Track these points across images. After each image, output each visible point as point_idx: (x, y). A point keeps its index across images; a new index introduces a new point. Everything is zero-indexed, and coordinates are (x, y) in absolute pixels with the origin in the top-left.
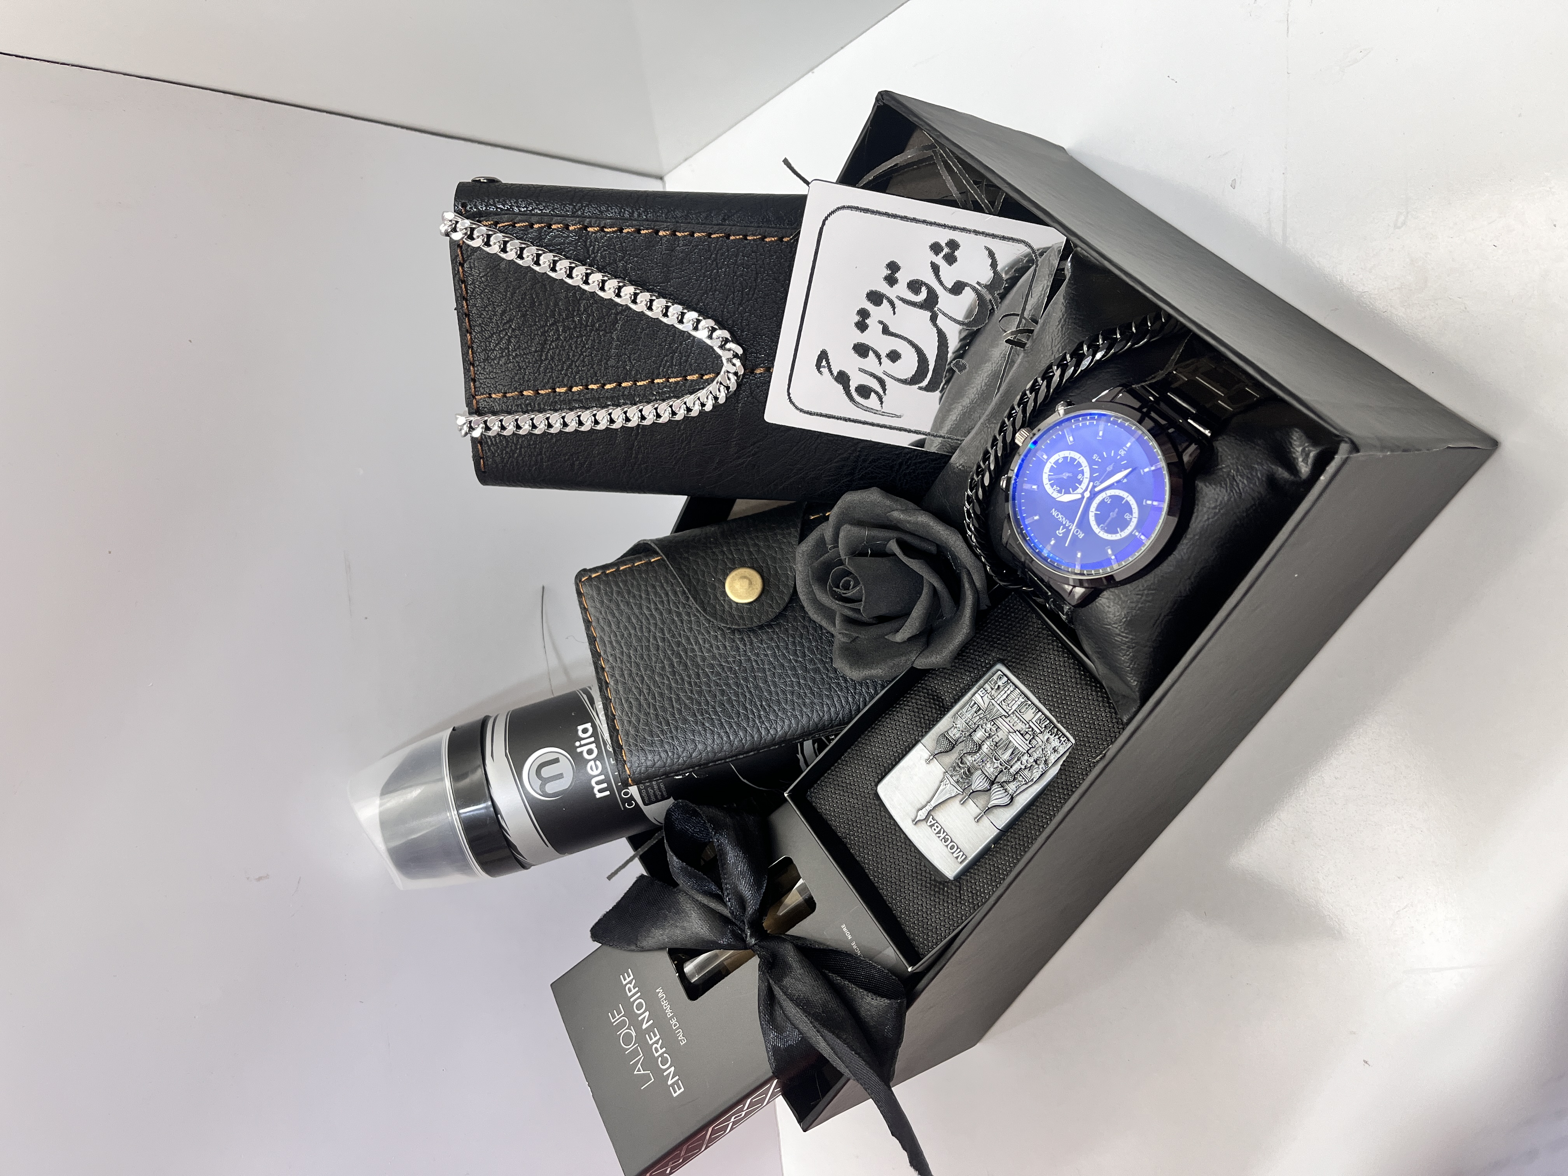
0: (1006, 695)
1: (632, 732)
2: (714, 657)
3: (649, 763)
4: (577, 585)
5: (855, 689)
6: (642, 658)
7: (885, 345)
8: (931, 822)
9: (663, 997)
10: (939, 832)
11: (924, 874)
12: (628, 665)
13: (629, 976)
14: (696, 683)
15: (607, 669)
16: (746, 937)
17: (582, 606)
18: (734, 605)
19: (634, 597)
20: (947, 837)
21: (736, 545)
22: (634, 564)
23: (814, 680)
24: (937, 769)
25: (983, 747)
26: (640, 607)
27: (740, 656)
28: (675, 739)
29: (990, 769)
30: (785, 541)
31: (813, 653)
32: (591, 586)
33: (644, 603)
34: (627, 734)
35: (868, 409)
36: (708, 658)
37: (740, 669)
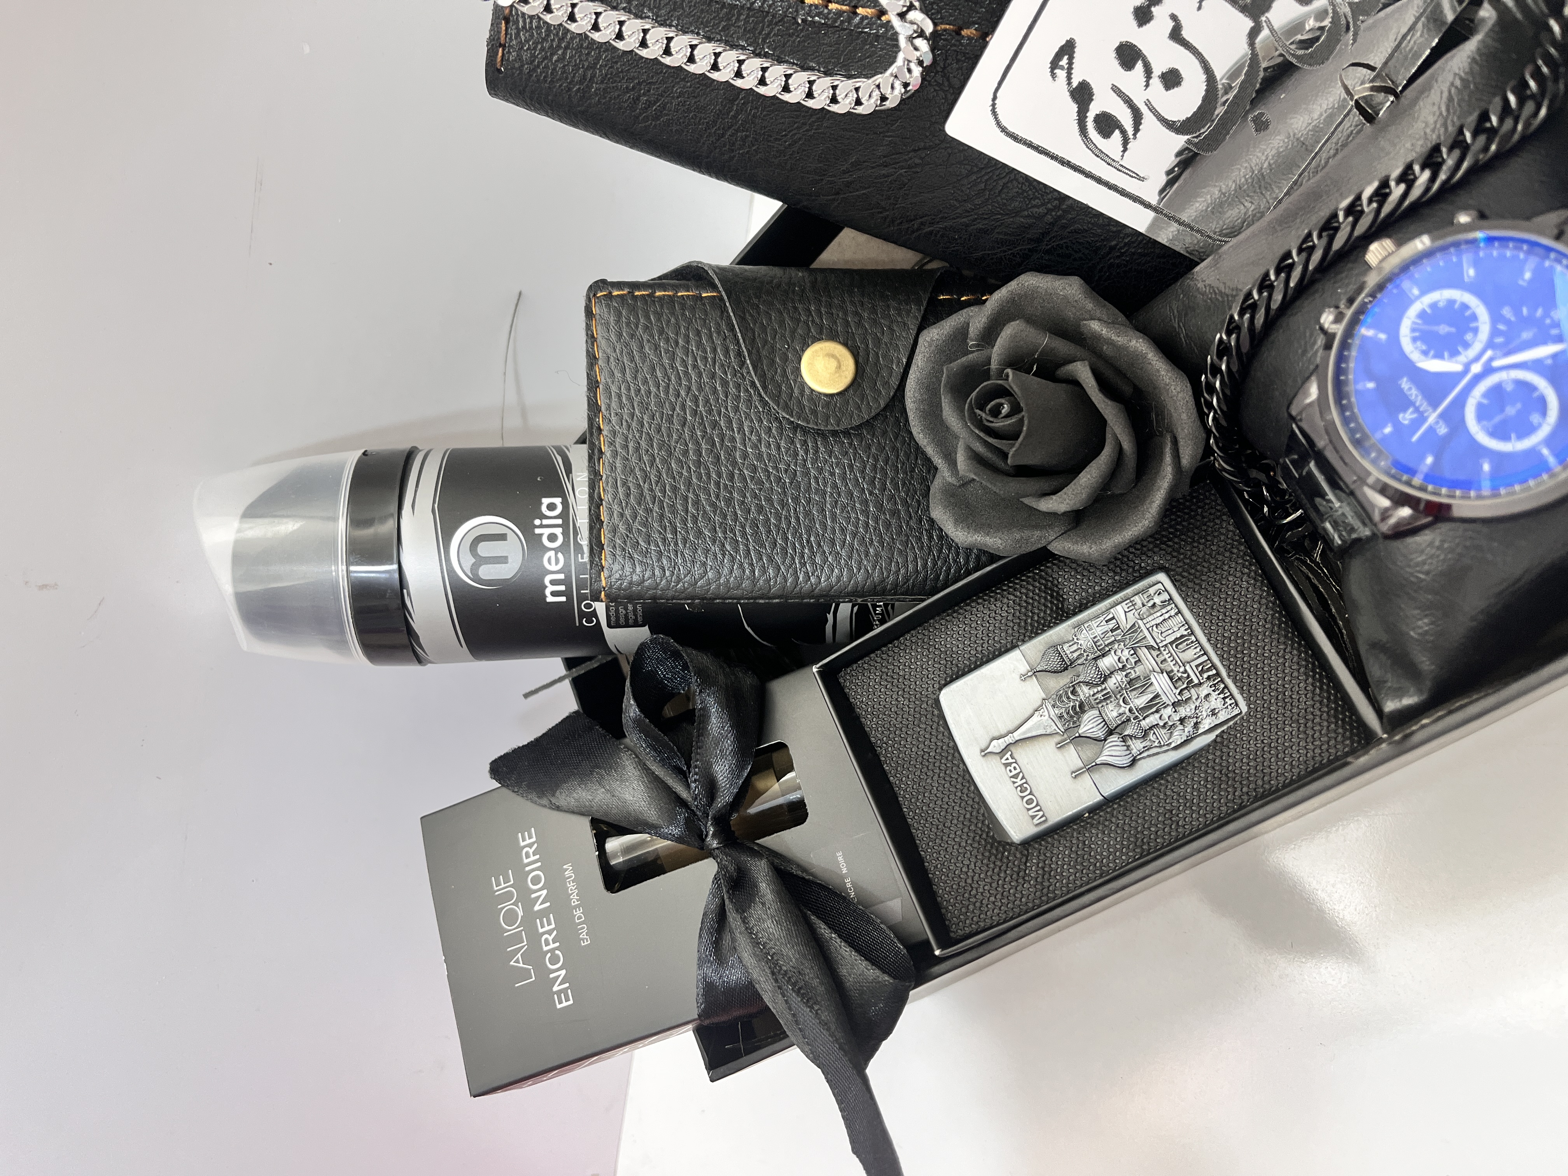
0: (1161, 619)
1: (622, 529)
2: (760, 457)
3: (635, 578)
4: (589, 299)
5: (940, 551)
6: (659, 431)
7: (1164, 56)
8: (1007, 759)
9: (571, 877)
10: (1015, 776)
11: (980, 825)
12: (637, 435)
13: (530, 838)
14: (726, 486)
15: (605, 433)
16: (706, 836)
17: (589, 332)
18: (807, 392)
19: (667, 340)
20: (1025, 785)
21: (830, 306)
22: (677, 292)
23: (888, 525)
24: (1034, 692)
25: (1109, 680)
26: (673, 358)
27: (796, 466)
28: (679, 555)
29: (1112, 712)
30: (899, 318)
31: (896, 488)
32: (608, 306)
33: (679, 353)
34: (614, 530)
35: (1100, 154)
36: (751, 456)
37: (791, 483)
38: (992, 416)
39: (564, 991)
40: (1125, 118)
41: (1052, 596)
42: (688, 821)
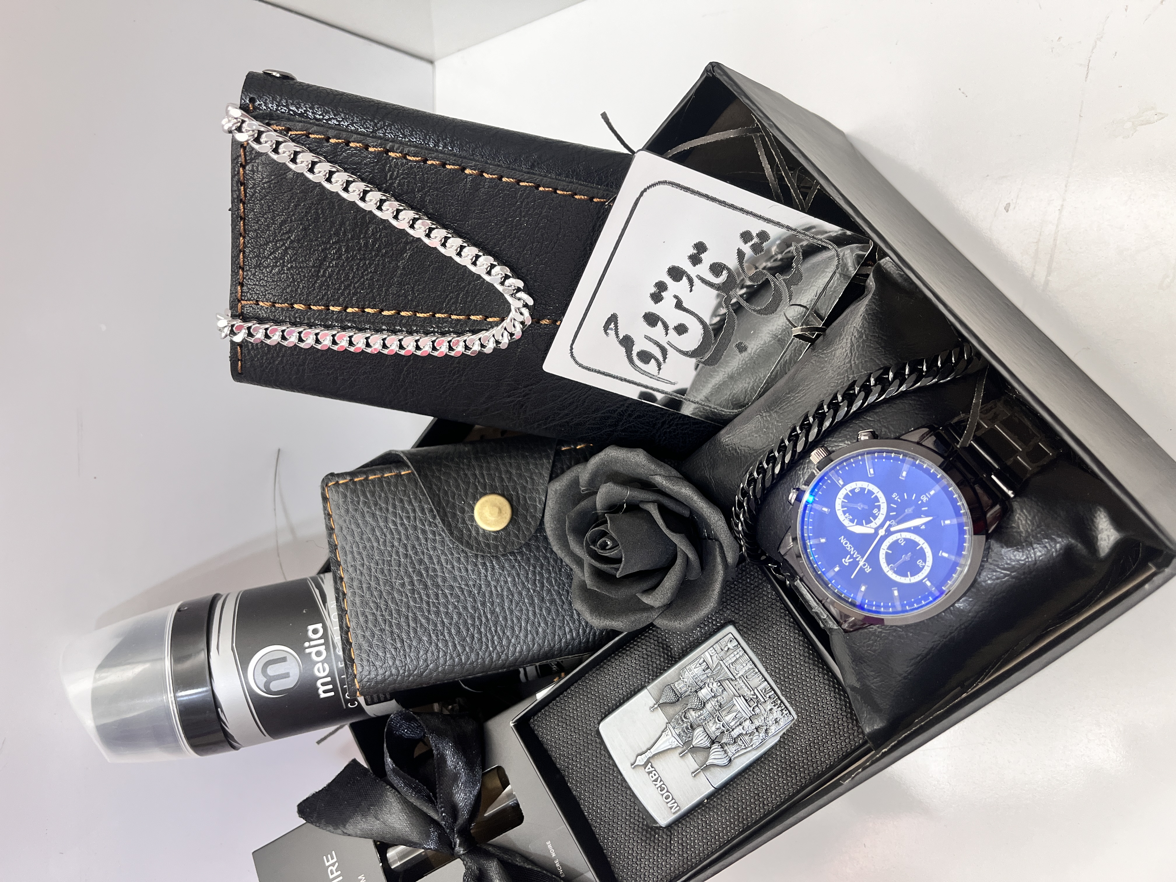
0: (735, 658)
1: (365, 646)
2: (455, 579)
3: (379, 678)
4: (323, 489)
6: (382, 572)
7: (674, 317)
8: (649, 768)
10: (656, 780)
11: (637, 818)
12: (368, 578)
13: (332, 859)
14: (433, 603)
15: (345, 580)
16: (455, 846)
17: (326, 511)
18: (481, 531)
19: (381, 509)
20: (663, 786)
21: (489, 469)
22: (383, 475)
23: (549, 612)
24: (660, 718)
25: (707, 705)
26: (386, 520)
27: (480, 581)
28: (408, 658)
29: (713, 728)
30: (537, 471)
31: (550, 583)
32: (337, 491)
33: (391, 517)
34: (360, 648)
35: (644, 373)
36: (448, 579)
37: (478, 593)
38: (602, 550)
40: (656, 352)
42: (440, 837)
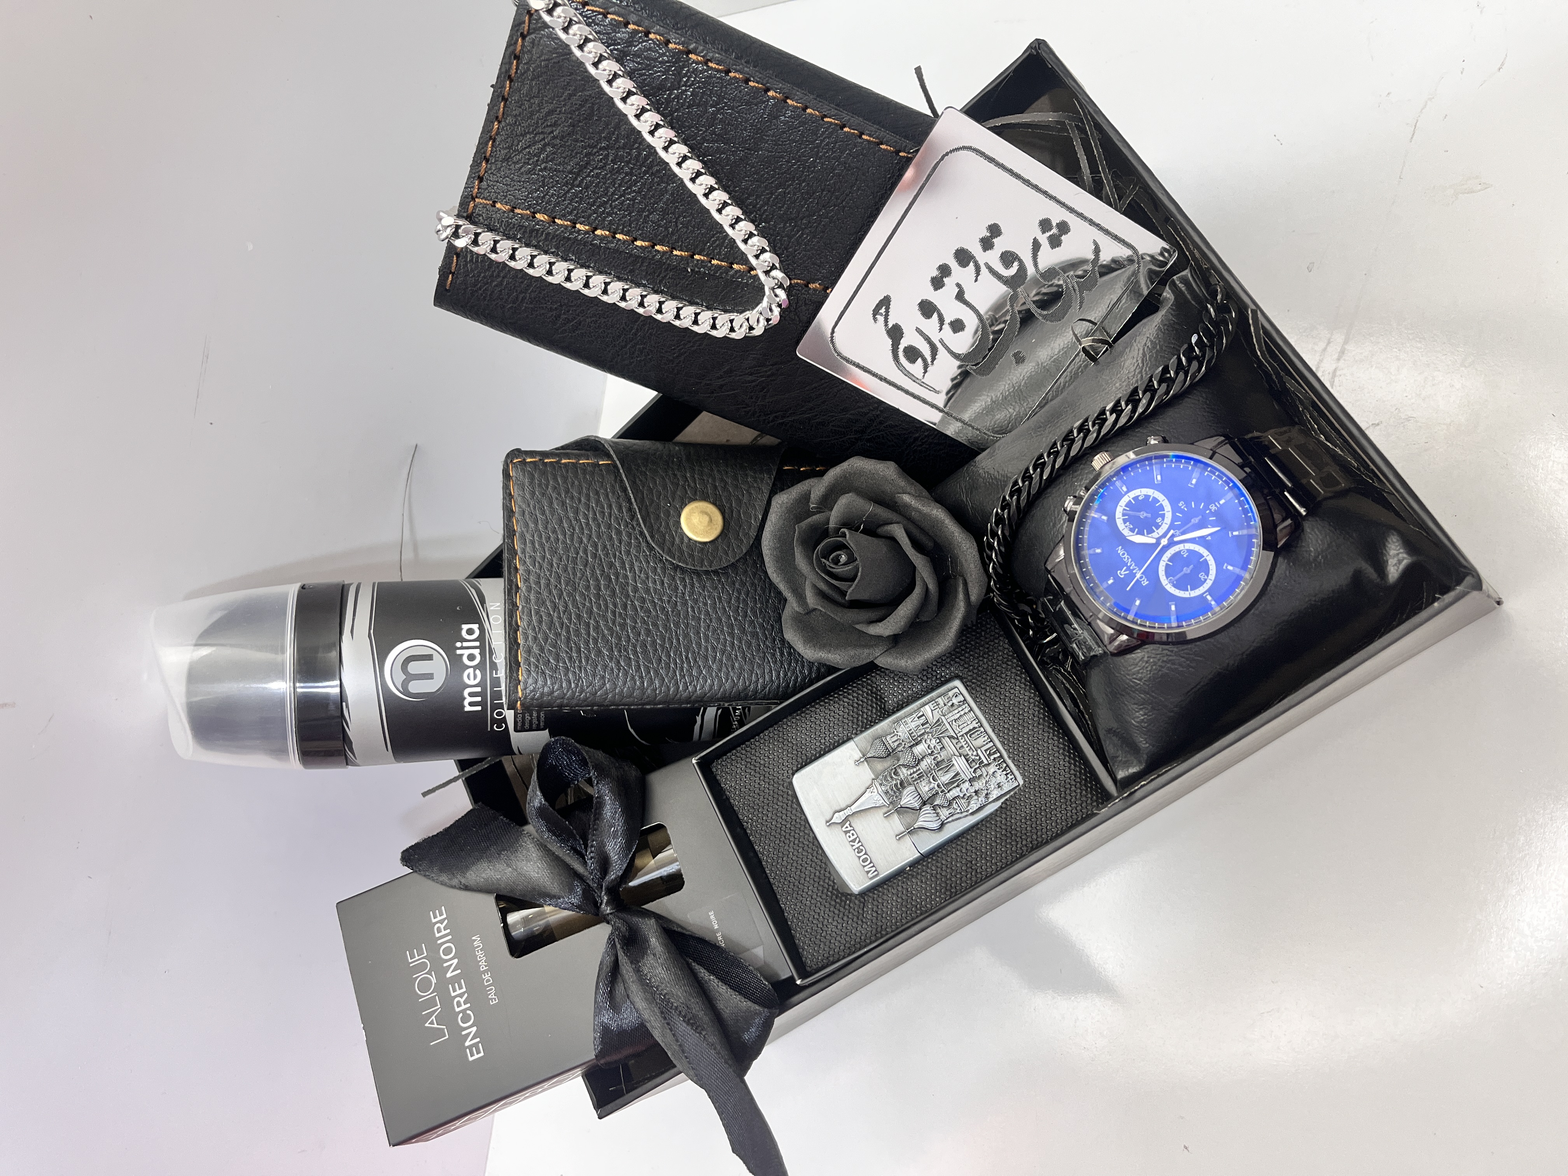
0: (958, 715)
1: (535, 650)
2: (648, 591)
3: (546, 690)
4: (506, 465)
5: (790, 664)
6: (565, 570)
7: (953, 311)
8: (847, 827)
9: (480, 946)
10: (854, 841)
11: (827, 881)
12: (548, 574)
13: (441, 915)
14: (620, 614)
15: (521, 572)
16: (601, 904)
17: (508, 491)
18: (686, 540)
19: (572, 498)
20: (861, 847)
21: (701, 474)
22: (579, 460)
23: (749, 645)
24: (866, 774)
25: (922, 763)
26: (576, 512)
27: (676, 598)
28: (583, 671)
29: (925, 788)
30: (755, 485)
31: (755, 614)
32: (523, 470)
33: (582, 508)
34: (529, 651)
35: (908, 374)
36: (640, 589)
37: (673, 612)
38: (834, 564)
39: (476, 1045)
40: (926, 351)
41: (876, 699)
42: (584, 891)
